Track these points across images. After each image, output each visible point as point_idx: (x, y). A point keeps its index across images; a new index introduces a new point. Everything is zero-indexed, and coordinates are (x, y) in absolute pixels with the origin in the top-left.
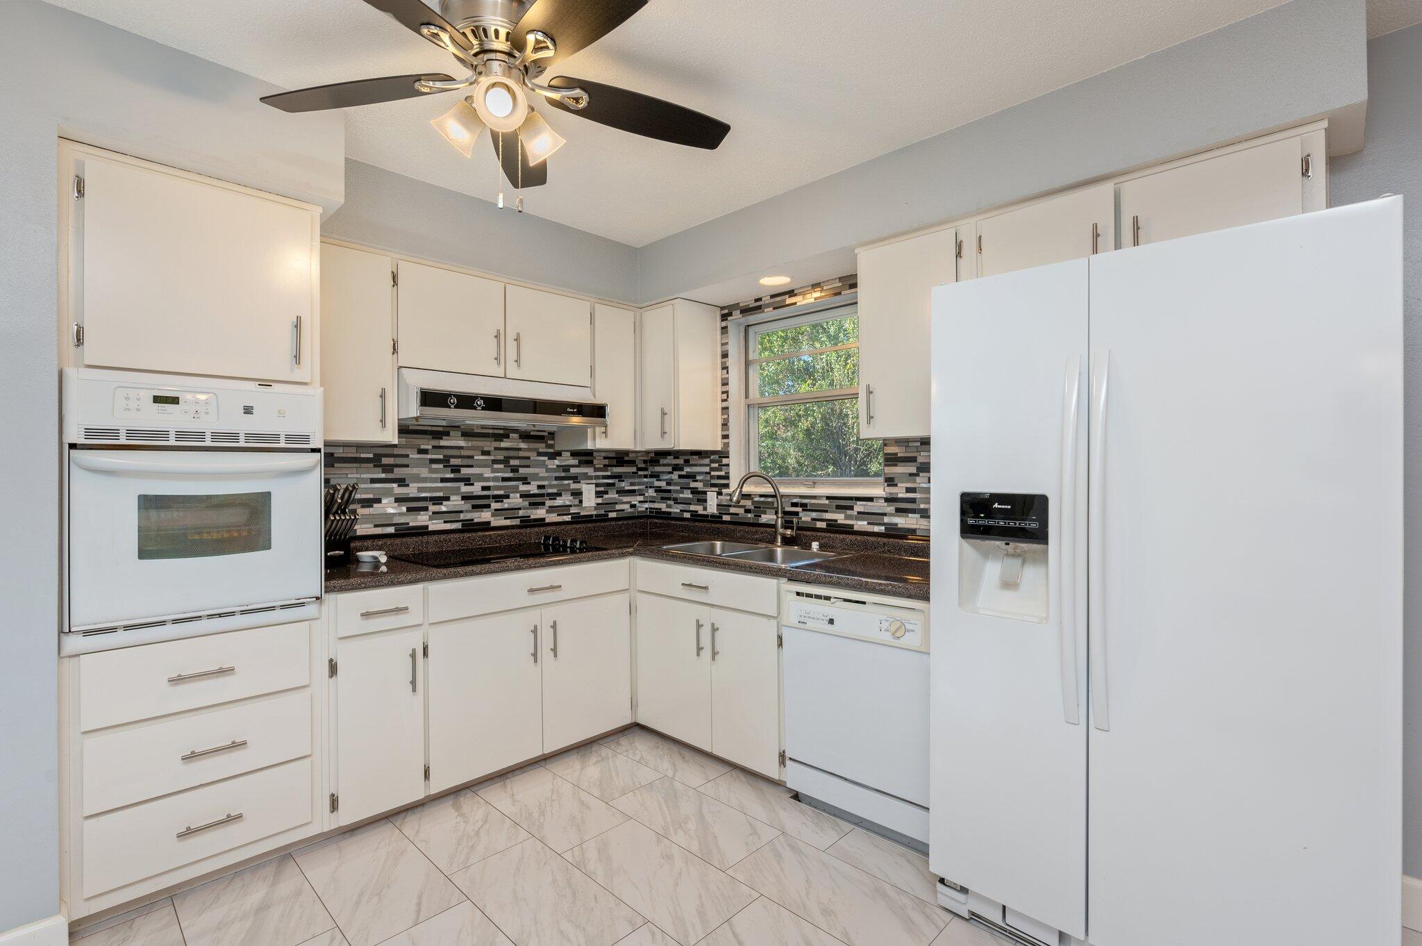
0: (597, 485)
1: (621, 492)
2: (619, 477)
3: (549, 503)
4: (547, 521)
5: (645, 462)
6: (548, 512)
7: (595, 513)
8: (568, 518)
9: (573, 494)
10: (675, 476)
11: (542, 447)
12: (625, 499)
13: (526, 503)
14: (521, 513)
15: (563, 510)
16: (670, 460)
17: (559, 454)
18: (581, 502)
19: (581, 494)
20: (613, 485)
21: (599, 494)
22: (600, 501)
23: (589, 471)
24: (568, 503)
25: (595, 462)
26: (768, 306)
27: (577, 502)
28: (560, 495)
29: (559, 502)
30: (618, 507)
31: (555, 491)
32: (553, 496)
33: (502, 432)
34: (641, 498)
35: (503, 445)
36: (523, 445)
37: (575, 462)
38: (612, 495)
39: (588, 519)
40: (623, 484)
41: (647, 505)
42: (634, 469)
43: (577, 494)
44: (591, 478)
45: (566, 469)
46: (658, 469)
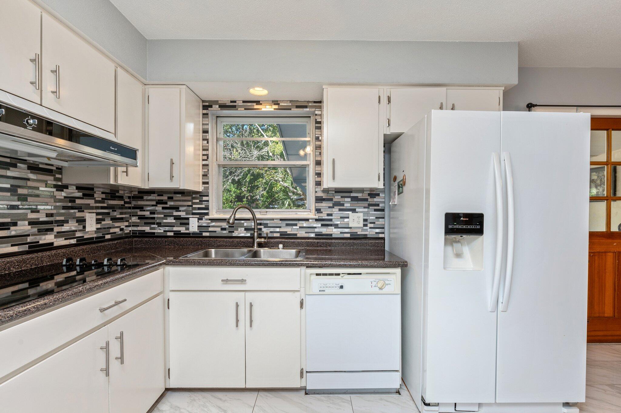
0: (97, 214)
1: (114, 219)
2: (113, 208)
3: (57, 229)
4: (55, 245)
5: (129, 197)
6: (56, 237)
7: (95, 236)
8: (73, 241)
9: (78, 221)
10: (159, 208)
11: (50, 180)
12: (117, 224)
13: (35, 230)
14: (29, 239)
15: (68, 235)
16: (154, 197)
17: (66, 187)
18: (84, 227)
19: (84, 221)
20: (108, 214)
21: (98, 221)
22: (99, 226)
23: (91, 202)
24: (73, 229)
25: (96, 195)
26: (241, 107)
27: (81, 227)
28: (67, 222)
29: (66, 228)
30: (112, 231)
31: (62, 218)
32: (61, 223)
33: (8, 160)
34: (127, 224)
35: (9, 173)
36: (32, 176)
37: (80, 194)
38: (108, 222)
39: (90, 241)
40: (115, 214)
41: (130, 229)
42: (122, 203)
43: (82, 221)
44: (92, 208)
45: (72, 200)
46: (140, 203)
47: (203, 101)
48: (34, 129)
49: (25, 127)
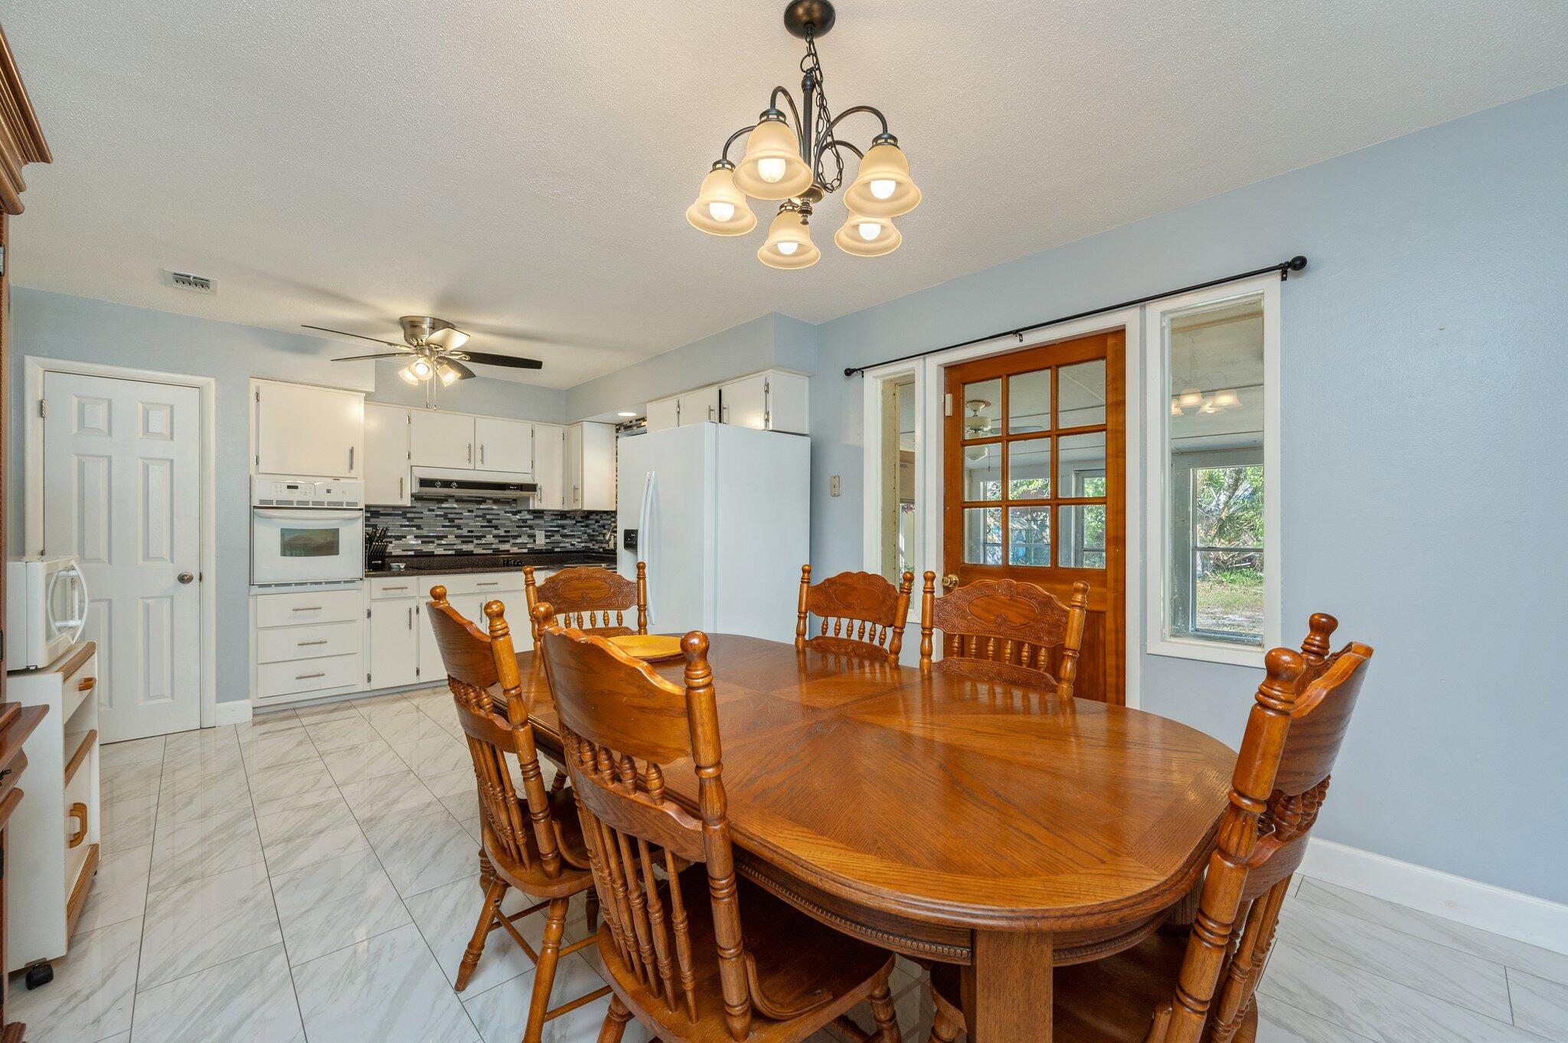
0: (546, 531)
1: (564, 536)
2: (563, 527)
3: (512, 541)
4: (511, 551)
5: (582, 517)
6: (511, 546)
7: (544, 548)
8: (526, 551)
9: (529, 536)
10: (596, 526)
11: (508, 508)
12: (567, 540)
13: (497, 541)
14: (494, 546)
15: (523, 545)
16: (594, 517)
17: (520, 512)
18: (535, 541)
19: (535, 536)
20: (558, 531)
21: (547, 537)
22: (548, 541)
23: (541, 522)
24: (525, 541)
25: (545, 517)
26: (635, 426)
27: (532, 541)
28: (520, 536)
29: (519, 541)
30: (561, 545)
31: (516, 534)
32: (515, 537)
33: (481, 499)
34: (579, 540)
35: (482, 507)
36: (494, 507)
37: (531, 517)
38: (557, 537)
39: (540, 552)
40: (565, 531)
41: (583, 545)
42: (574, 522)
43: (532, 536)
44: (542, 526)
45: (525, 521)
46: (589, 522)
47: (617, 425)
48: (456, 488)
49: (452, 487)
